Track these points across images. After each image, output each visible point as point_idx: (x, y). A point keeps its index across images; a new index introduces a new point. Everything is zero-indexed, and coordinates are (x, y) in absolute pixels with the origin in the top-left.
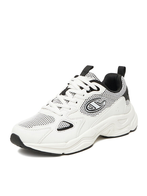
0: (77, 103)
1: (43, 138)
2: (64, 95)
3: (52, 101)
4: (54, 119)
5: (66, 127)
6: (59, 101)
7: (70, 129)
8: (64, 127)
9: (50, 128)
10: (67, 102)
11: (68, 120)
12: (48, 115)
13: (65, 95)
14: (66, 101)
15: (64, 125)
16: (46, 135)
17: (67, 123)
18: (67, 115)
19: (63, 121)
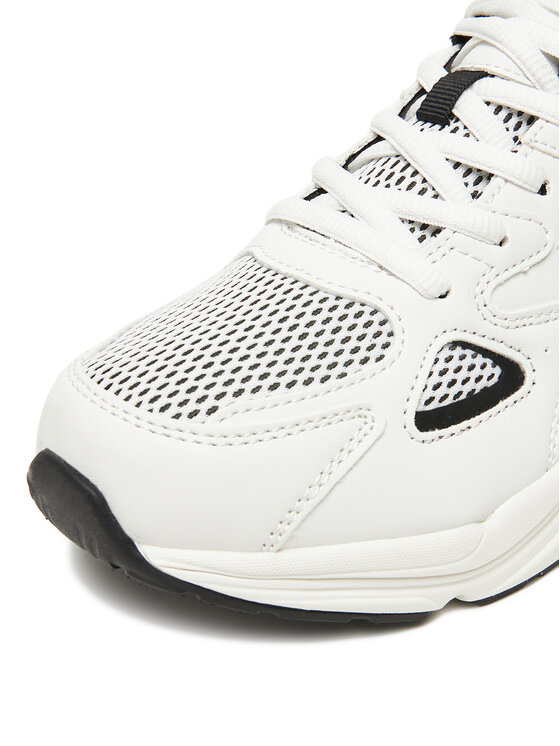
0: (543, 191)
1: (306, 506)
2: (444, 123)
3: (345, 167)
4: (385, 329)
5: (479, 387)
6: (410, 171)
7: (502, 404)
8: (467, 389)
9: (361, 412)
10: (471, 178)
11: (492, 331)
12: (340, 292)
13: (453, 125)
14: (461, 171)
15: (460, 376)
16: (335, 477)
17: (480, 360)
18: (478, 290)
19: (455, 344)
